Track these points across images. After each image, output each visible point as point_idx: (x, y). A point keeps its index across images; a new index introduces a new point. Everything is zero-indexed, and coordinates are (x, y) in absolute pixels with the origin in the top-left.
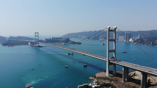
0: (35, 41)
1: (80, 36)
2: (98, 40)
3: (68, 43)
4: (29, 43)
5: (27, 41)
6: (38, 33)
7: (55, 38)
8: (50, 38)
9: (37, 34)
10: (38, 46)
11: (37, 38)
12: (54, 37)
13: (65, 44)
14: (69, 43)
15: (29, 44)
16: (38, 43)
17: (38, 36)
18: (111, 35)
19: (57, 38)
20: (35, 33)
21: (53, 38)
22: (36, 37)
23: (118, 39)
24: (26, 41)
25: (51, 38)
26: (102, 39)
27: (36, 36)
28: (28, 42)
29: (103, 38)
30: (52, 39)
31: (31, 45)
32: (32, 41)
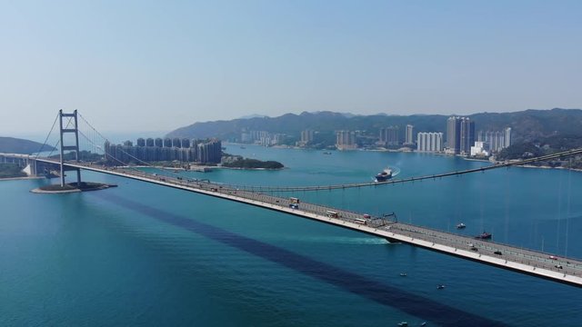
0: (56, 157)
1: (248, 133)
2: (331, 149)
3: (219, 166)
4: (27, 170)
5: (16, 159)
6: (75, 115)
7: (150, 142)
8: (130, 143)
9: (68, 123)
10: (74, 185)
11: (69, 139)
12: (145, 138)
13: (207, 171)
14: (226, 165)
15: (25, 175)
16: (78, 169)
17: (76, 131)
18: (383, 131)
19: (159, 142)
20: (62, 115)
21: (141, 142)
22: (65, 134)
23: (414, 147)
24: (10, 159)
25: (135, 144)
26: (347, 147)
27: (63, 131)
28: (23, 163)
29: (350, 144)
30: (138, 149)
31: (35, 177)
32: (43, 156)
